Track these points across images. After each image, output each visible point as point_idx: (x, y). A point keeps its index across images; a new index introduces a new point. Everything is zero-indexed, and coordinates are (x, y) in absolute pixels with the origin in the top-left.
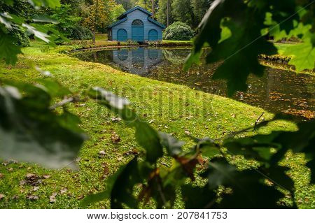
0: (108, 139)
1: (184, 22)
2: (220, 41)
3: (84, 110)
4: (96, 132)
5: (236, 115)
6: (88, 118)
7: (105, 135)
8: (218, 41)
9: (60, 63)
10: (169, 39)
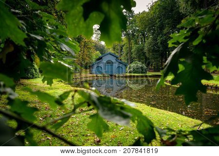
0: (92, 141)
1: (139, 61)
2: (179, 72)
3: (75, 120)
4: (83, 135)
5: (182, 125)
6: (78, 125)
7: (89, 138)
8: (177, 71)
9: (58, 89)
10: (130, 72)
